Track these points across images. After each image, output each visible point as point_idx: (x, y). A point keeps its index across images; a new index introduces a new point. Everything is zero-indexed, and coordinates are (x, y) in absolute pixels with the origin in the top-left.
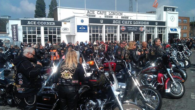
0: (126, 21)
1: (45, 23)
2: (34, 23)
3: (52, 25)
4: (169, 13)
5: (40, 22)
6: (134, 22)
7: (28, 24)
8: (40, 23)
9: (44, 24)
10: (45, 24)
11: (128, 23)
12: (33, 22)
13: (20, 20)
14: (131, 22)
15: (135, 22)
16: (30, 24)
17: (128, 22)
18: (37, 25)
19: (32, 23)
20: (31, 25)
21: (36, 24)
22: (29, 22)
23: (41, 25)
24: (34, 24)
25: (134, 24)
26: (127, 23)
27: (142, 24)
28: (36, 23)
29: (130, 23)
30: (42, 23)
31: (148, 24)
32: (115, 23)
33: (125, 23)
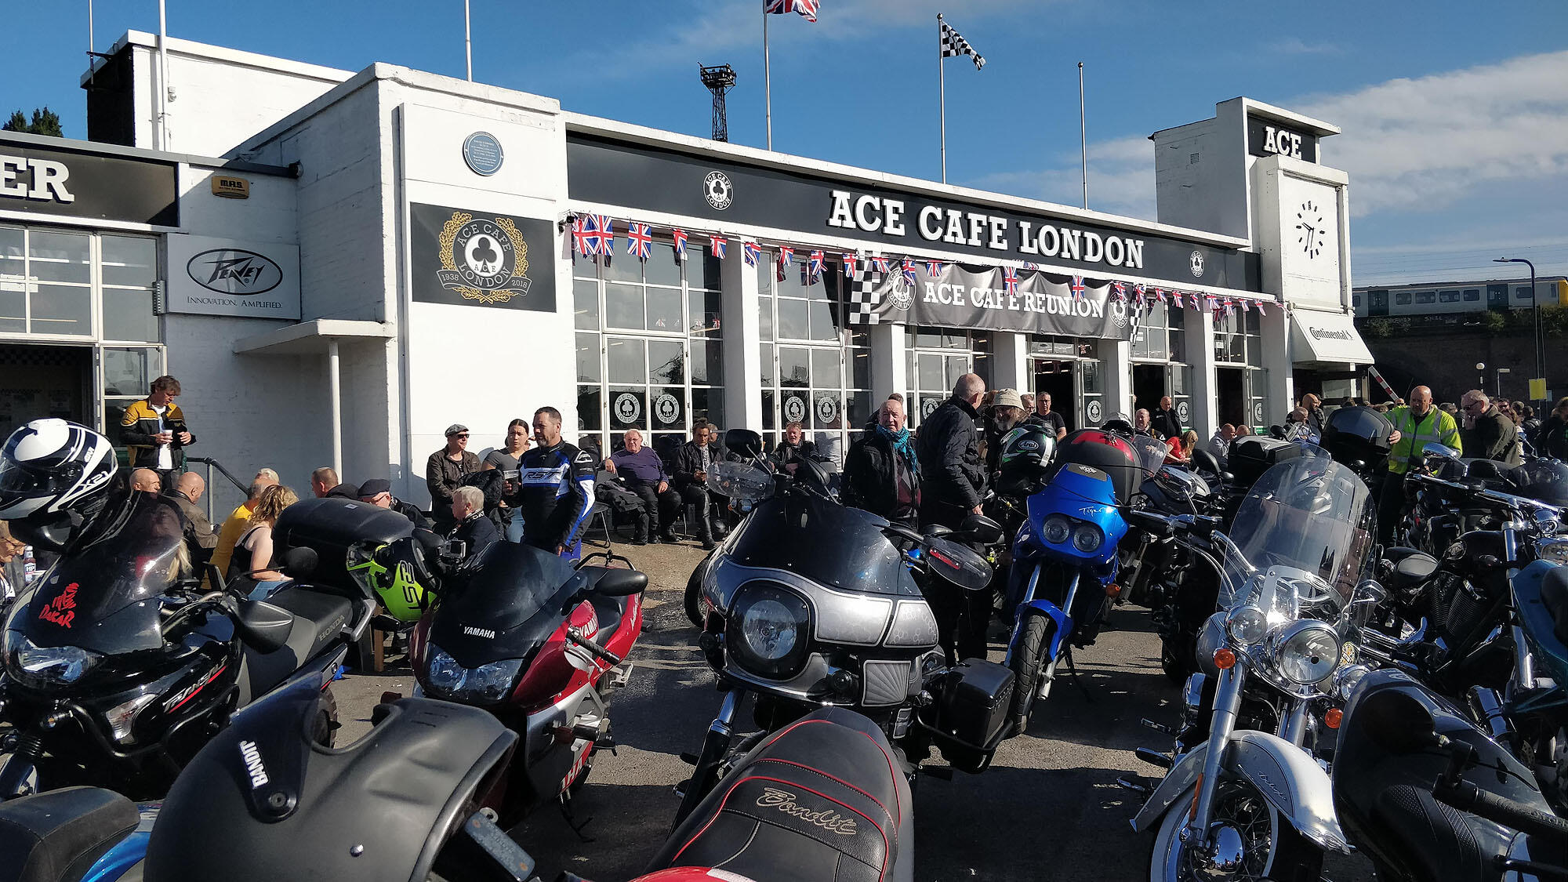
4: (1288, 173)
15: (1034, 234)
17: (976, 230)
26: (967, 237)
29: (986, 237)
31: (1140, 265)
32: (849, 223)
33: (949, 238)
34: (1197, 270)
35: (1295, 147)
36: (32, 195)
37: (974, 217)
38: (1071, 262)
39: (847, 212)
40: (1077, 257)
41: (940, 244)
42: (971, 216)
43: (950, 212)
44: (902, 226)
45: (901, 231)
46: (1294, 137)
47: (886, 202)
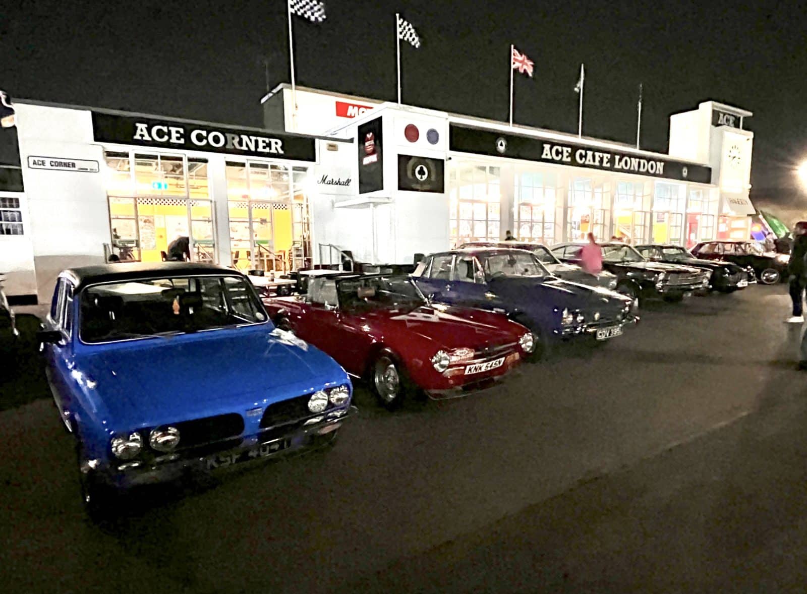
1: (230, 141)
2: (169, 134)
6: (617, 157)
7: (137, 137)
8: (207, 138)
9: (226, 144)
10: (229, 146)
11: (597, 163)
12: (165, 129)
13: (89, 112)
15: (620, 160)
16: (147, 138)
17: (597, 159)
18: (189, 146)
19: (160, 133)
20: (154, 144)
21: (182, 141)
22: (142, 127)
23: (208, 148)
24: (174, 140)
25: (617, 166)
26: (594, 162)
27: (641, 170)
28: (186, 136)
29: (601, 162)
30: (217, 140)
31: (662, 173)
32: (549, 157)
33: (587, 163)
36: (272, 152)
39: (549, 153)
40: (636, 170)
41: (584, 165)
42: (596, 153)
43: (588, 152)
44: (569, 158)
47: (564, 149)
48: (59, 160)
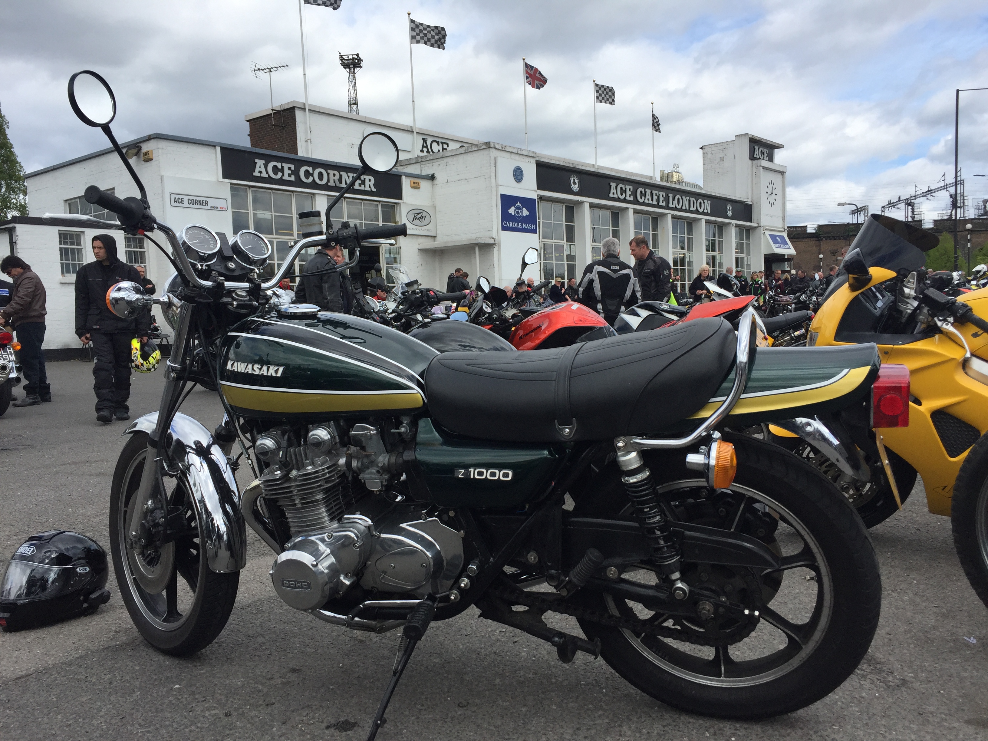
0: (648, 191)
1: (332, 178)
2: (282, 170)
3: (362, 188)
4: (765, 168)
5: (310, 170)
6: (671, 195)
7: (256, 174)
8: (312, 175)
9: (328, 181)
10: (331, 184)
11: (655, 203)
12: (279, 165)
13: (218, 149)
14: (661, 199)
15: (674, 200)
16: (264, 175)
17: (655, 197)
18: (299, 183)
19: (276, 170)
20: (269, 180)
21: (293, 178)
22: (260, 163)
23: (314, 185)
24: (286, 177)
25: (670, 205)
26: (652, 200)
27: (692, 209)
28: (296, 173)
29: (658, 200)
30: (321, 176)
31: (709, 212)
32: (616, 196)
33: (646, 201)
34: (730, 213)
35: (766, 155)
36: (366, 189)
37: (655, 192)
38: (686, 211)
39: (615, 191)
40: (688, 209)
41: (644, 204)
42: (654, 192)
43: (647, 190)
44: (632, 196)
45: (631, 199)
46: (766, 150)
47: (627, 187)
48: (195, 198)
